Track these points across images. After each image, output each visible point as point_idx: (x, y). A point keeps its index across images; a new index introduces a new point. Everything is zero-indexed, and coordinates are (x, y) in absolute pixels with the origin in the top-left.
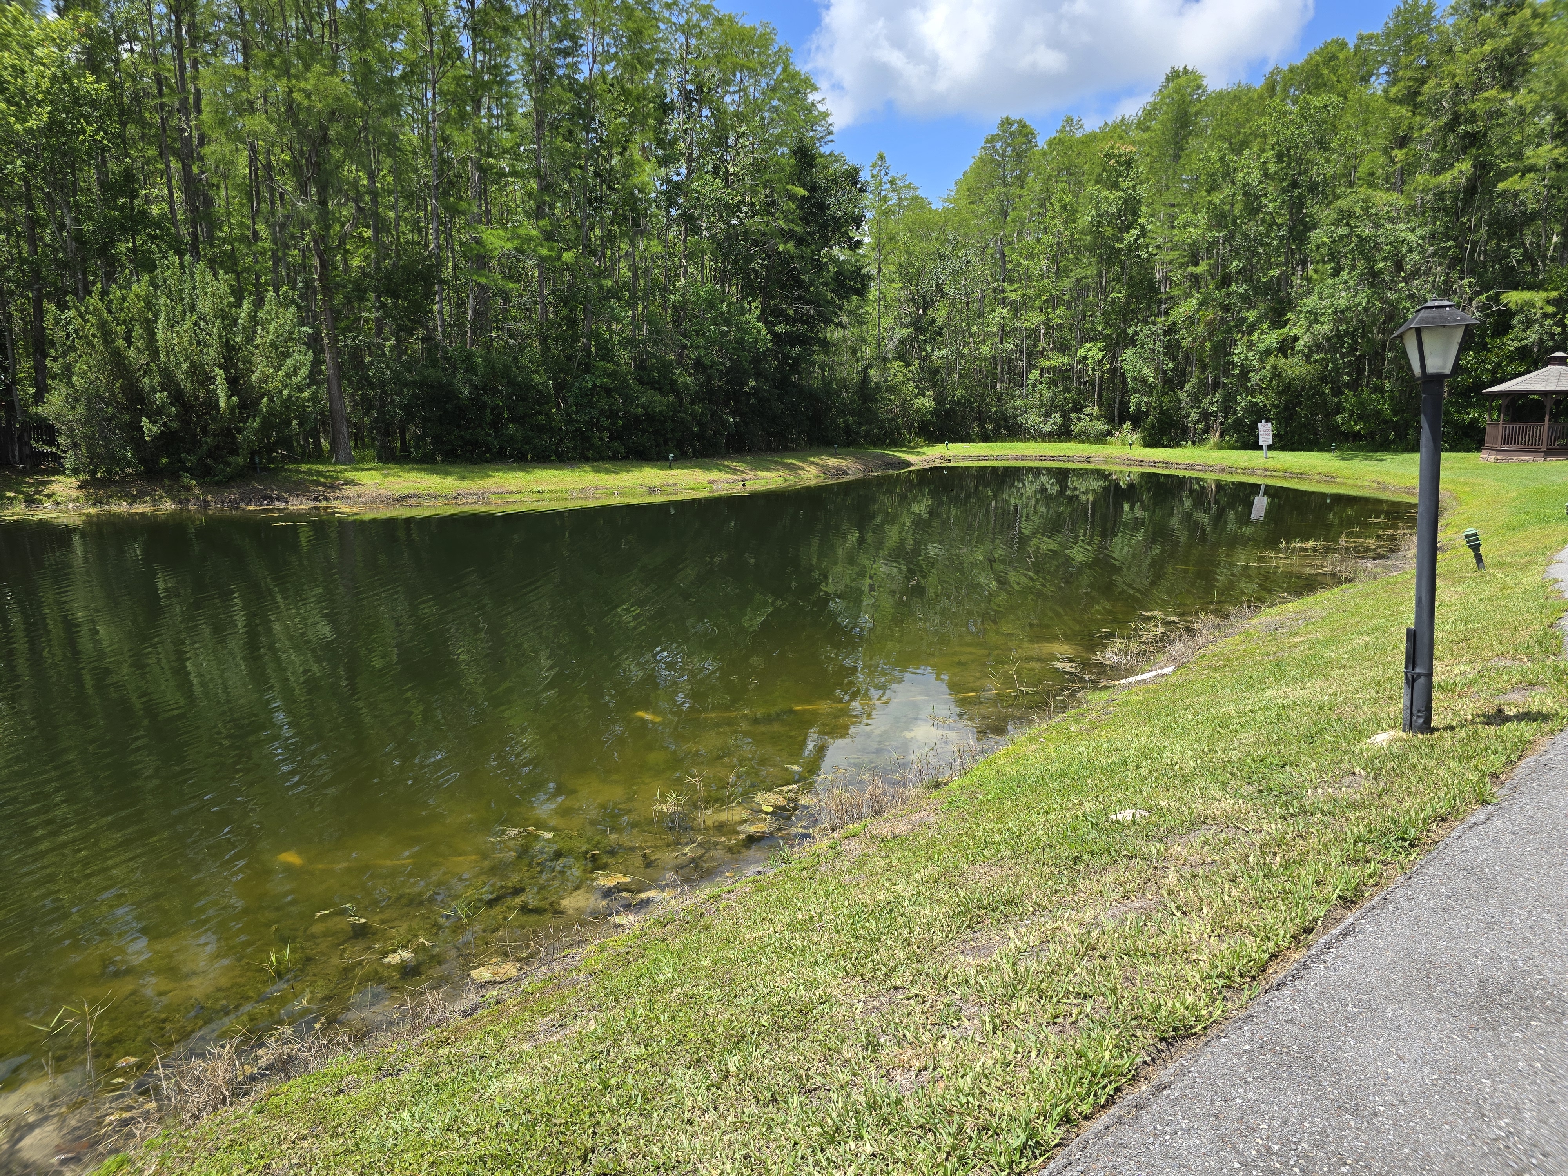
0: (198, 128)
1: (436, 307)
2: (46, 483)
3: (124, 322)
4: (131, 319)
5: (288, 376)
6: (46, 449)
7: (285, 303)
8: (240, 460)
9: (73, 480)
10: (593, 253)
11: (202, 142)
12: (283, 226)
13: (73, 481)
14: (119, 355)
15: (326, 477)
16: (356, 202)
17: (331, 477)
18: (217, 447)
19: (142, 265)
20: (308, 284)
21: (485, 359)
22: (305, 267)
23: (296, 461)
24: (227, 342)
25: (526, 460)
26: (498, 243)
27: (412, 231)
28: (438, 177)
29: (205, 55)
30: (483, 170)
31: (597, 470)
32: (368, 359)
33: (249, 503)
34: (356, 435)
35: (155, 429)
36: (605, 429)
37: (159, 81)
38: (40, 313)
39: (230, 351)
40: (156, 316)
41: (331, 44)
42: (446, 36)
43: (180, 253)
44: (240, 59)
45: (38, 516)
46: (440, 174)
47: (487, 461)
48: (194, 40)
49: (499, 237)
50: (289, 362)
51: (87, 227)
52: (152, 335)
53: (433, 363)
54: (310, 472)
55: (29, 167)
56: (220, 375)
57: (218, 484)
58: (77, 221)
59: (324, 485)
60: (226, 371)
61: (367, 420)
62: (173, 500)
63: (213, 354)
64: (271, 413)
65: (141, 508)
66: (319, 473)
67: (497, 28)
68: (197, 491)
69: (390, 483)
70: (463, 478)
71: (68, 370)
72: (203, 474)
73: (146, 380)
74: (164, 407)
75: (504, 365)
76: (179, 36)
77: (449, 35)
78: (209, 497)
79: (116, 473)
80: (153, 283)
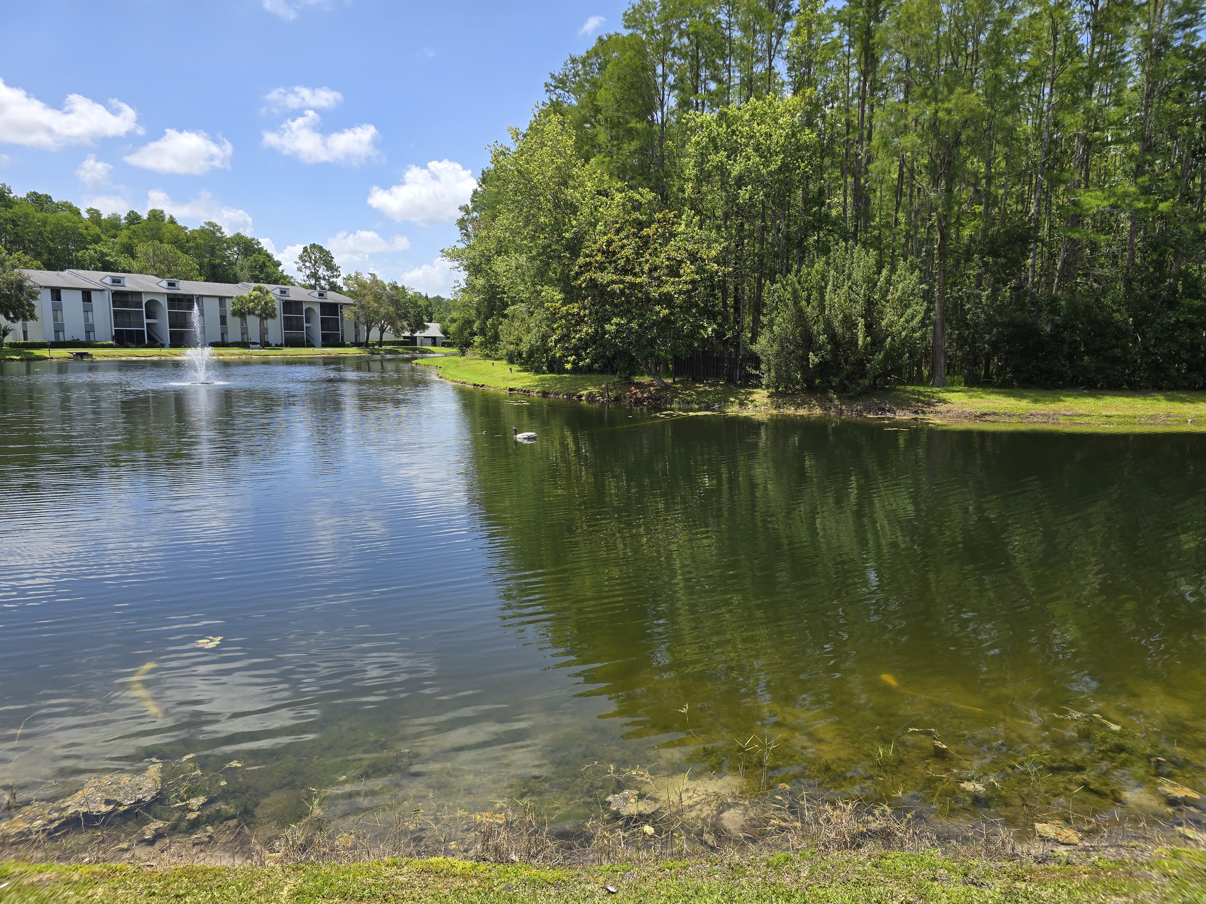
0: (867, 152)
1: (1030, 261)
2: (751, 393)
3: (807, 289)
4: (812, 287)
5: (907, 322)
6: (754, 372)
7: (912, 268)
8: (867, 382)
9: (766, 391)
10: (1192, 200)
11: (869, 161)
12: (917, 212)
13: (765, 393)
14: (802, 311)
15: (925, 396)
16: (975, 185)
17: (928, 396)
18: (853, 373)
19: (822, 250)
20: (929, 253)
21: (1069, 302)
22: (930, 240)
23: (903, 384)
24: (869, 299)
25: (1097, 388)
26: (1094, 202)
27: (1017, 203)
28: (1046, 156)
29: (879, 99)
30: (1088, 143)
31: (1171, 399)
32: (968, 306)
33: (869, 413)
34: (949, 365)
35: (816, 360)
36: (1184, 361)
37: (848, 124)
38: (760, 287)
39: (870, 304)
40: (826, 285)
41: (971, 69)
42: (1070, 38)
43: (846, 240)
44: (902, 96)
45: (745, 414)
46: (1047, 153)
47: (1059, 388)
48: (873, 89)
49: (1096, 198)
50: (909, 311)
51: (793, 228)
52: (822, 296)
53: (1022, 307)
54: (913, 392)
55: (766, 195)
56: (861, 321)
57: (851, 398)
58: (788, 226)
59: (923, 402)
60: (866, 319)
61: (959, 353)
62: (821, 407)
63: (859, 308)
64: (892, 349)
65: (802, 412)
66: (920, 393)
67: (1118, 19)
68: (837, 402)
69: (973, 403)
70: (1036, 401)
71: (771, 322)
72: (842, 391)
73: (815, 327)
74: (823, 345)
75: (1087, 306)
76: (864, 91)
77: (1071, 38)
78: (844, 407)
79: (790, 388)
80: (828, 263)
